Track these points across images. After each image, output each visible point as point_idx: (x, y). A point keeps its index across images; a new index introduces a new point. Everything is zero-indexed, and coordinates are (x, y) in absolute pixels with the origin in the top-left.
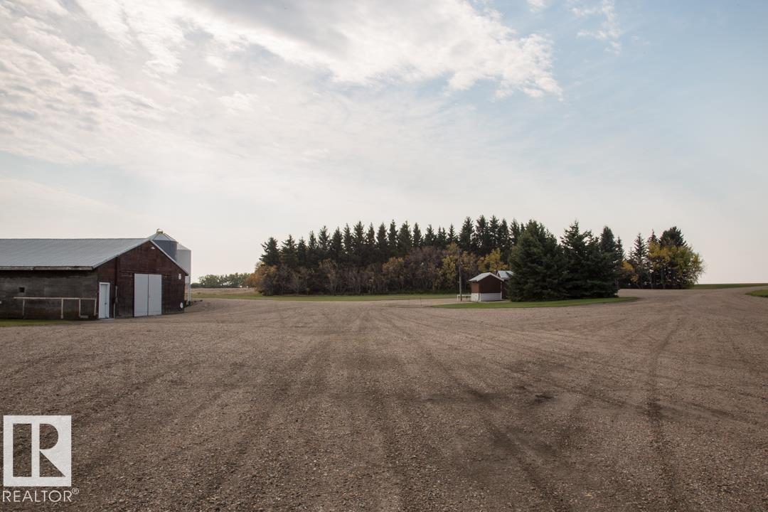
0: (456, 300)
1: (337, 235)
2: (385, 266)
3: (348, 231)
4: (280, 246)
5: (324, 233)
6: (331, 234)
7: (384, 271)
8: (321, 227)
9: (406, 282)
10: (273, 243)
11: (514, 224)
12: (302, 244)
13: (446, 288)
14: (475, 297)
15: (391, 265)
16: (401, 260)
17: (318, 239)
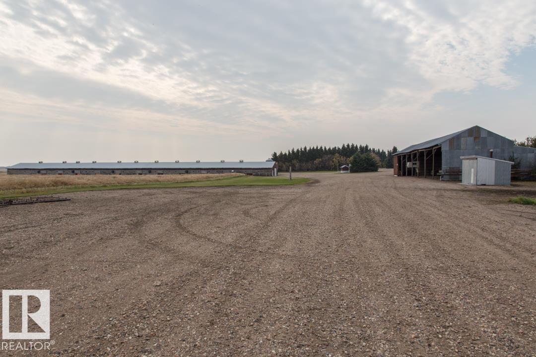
0: (338, 172)
1: (298, 150)
2: (315, 161)
3: (301, 149)
4: (278, 155)
5: (293, 150)
6: (295, 150)
7: (314, 163)
8: (292, 148)
9: (322, 167)
10: (275, 154)
11: (361, 146)
12: (286, 154)
13: (335, 169)
14: (342, 172)
15: (317, 161)
16: (320, 159)
17: (291, 152)
